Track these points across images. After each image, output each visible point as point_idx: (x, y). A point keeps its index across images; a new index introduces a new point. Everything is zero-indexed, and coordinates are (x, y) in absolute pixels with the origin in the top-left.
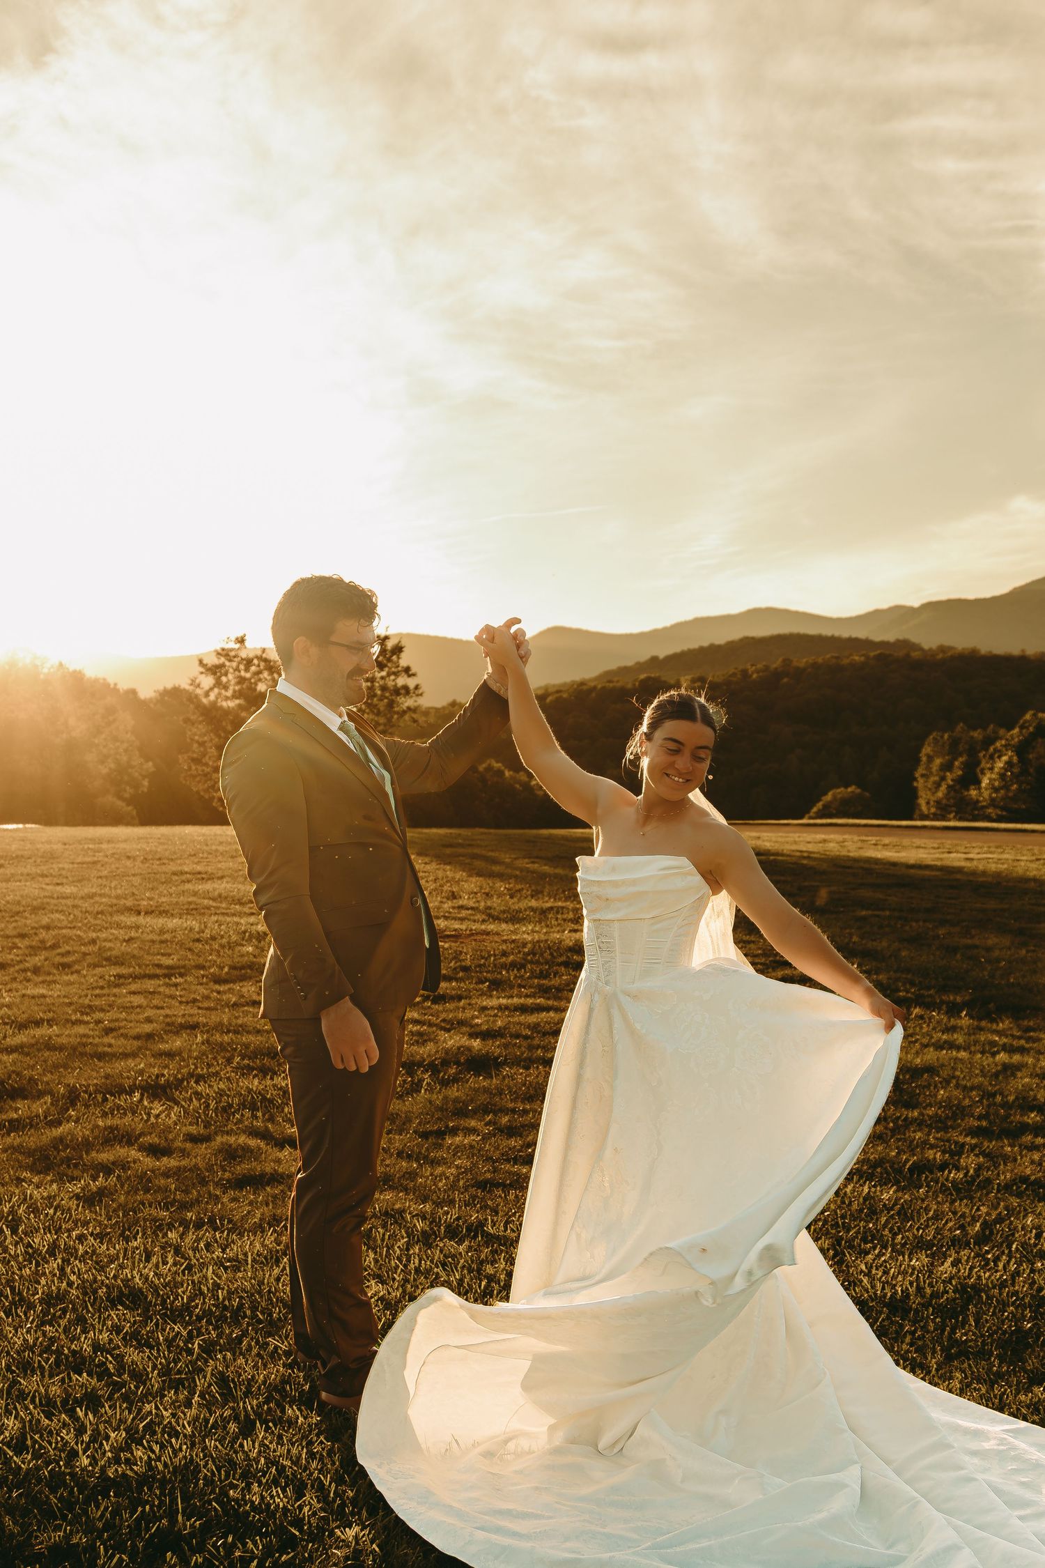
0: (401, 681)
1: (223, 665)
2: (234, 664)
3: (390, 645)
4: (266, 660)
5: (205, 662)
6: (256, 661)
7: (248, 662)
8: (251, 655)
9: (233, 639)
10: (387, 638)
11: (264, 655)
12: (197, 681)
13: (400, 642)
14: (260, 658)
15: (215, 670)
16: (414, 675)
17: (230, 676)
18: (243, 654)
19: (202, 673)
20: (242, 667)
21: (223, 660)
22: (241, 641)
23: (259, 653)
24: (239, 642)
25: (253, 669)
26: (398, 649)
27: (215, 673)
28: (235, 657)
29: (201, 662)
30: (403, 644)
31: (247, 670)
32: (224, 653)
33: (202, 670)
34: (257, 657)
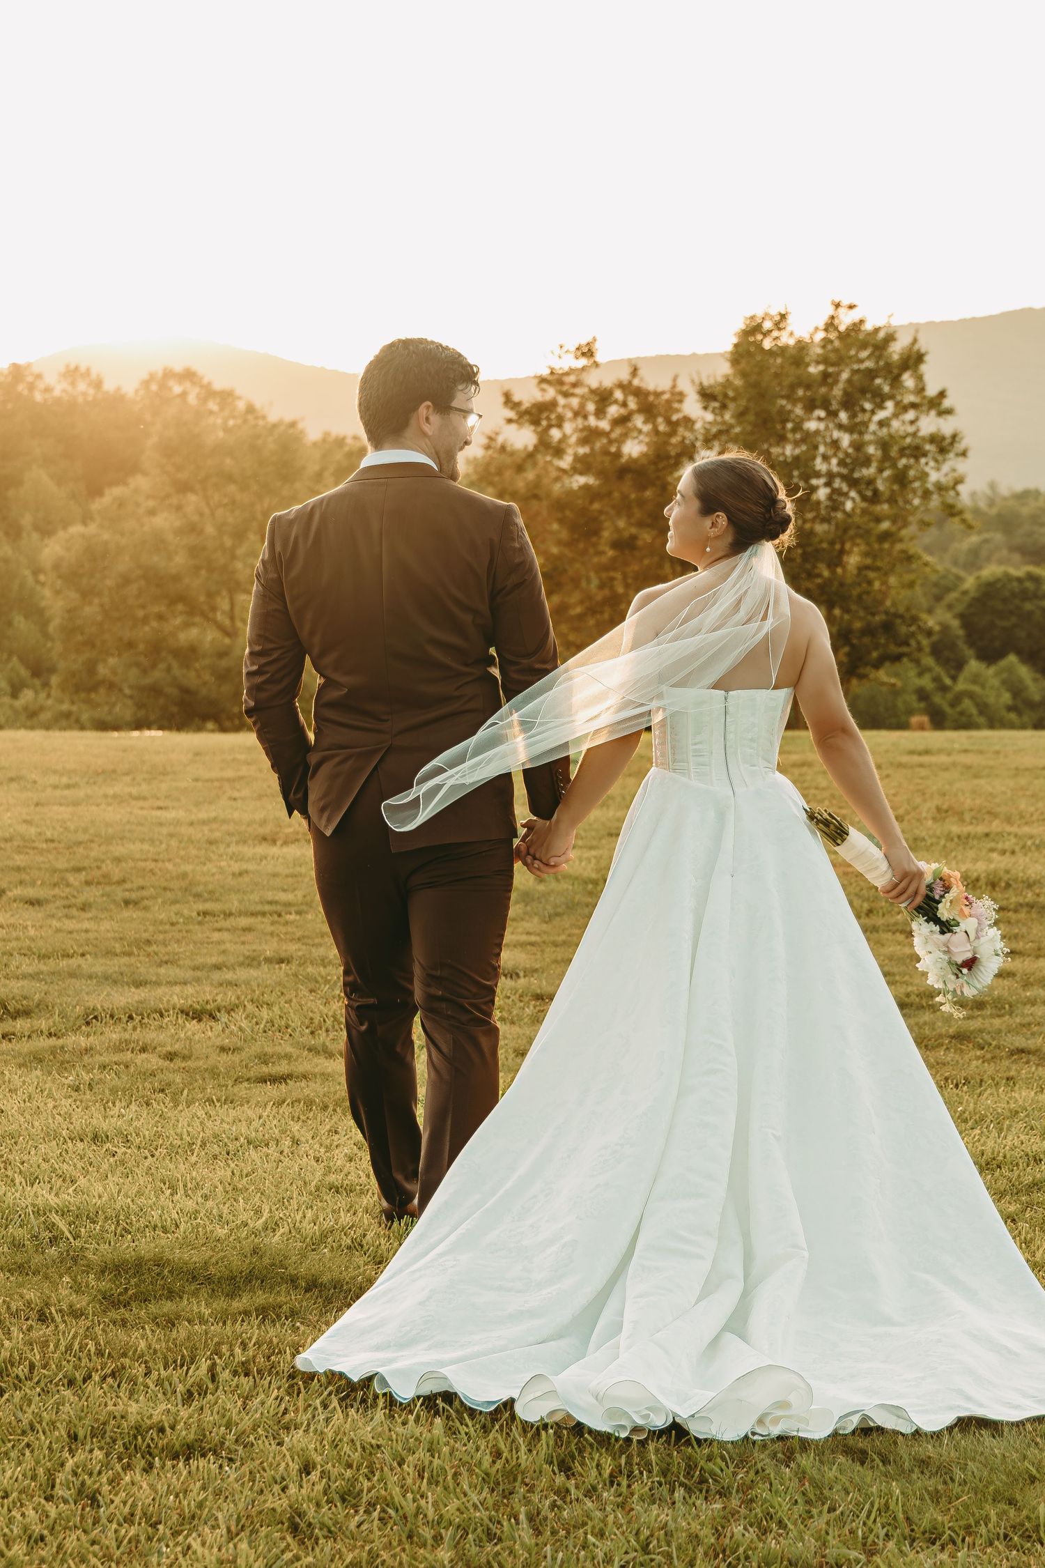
0: (929, 424)
1: (553, 404)
2: (575, 402)
3: (896, 350)
4: (638, 393)
5: (516, 398)
6: (618, 395)
7: (603, 398)
8: (608, 383)
9: (573, 349)
10: (890, 338)
11: (636, 382)
12: (500, 440)
13: (915, 341)
14: (625, 387)
15: (537, 415)
16: (949, 412)
17: (568, 427)
18: (594, 380)
19: (510, 421)
20: (591, 407)
21: (551, 393)
22: (587, 352)
23: (624, 376)
24: (583, 354)
25: (613, 411)
26: (913, 360)
27: (535, 422)
28: (575, 385)
29: (508, 400)
30: (922, 345)
31: (600, 413)
32: (555, 380)
33: (511, 414)
34: (621, 386)
